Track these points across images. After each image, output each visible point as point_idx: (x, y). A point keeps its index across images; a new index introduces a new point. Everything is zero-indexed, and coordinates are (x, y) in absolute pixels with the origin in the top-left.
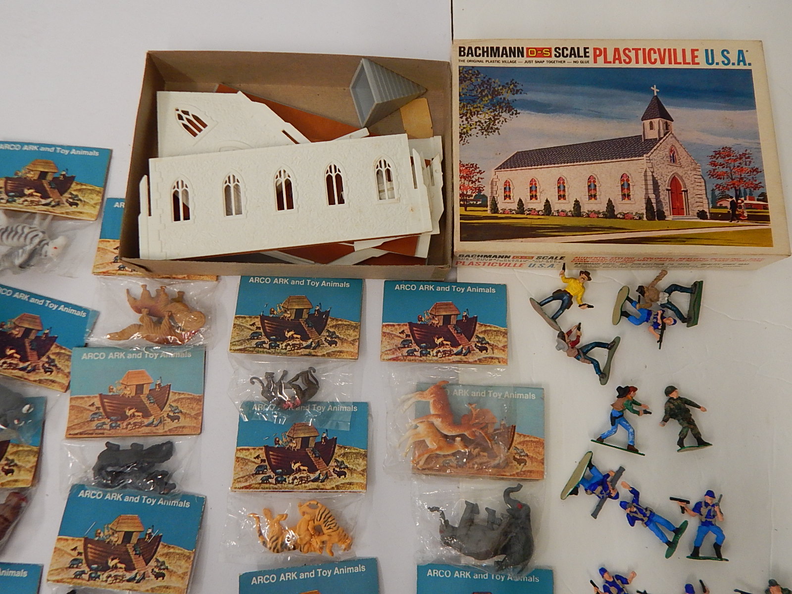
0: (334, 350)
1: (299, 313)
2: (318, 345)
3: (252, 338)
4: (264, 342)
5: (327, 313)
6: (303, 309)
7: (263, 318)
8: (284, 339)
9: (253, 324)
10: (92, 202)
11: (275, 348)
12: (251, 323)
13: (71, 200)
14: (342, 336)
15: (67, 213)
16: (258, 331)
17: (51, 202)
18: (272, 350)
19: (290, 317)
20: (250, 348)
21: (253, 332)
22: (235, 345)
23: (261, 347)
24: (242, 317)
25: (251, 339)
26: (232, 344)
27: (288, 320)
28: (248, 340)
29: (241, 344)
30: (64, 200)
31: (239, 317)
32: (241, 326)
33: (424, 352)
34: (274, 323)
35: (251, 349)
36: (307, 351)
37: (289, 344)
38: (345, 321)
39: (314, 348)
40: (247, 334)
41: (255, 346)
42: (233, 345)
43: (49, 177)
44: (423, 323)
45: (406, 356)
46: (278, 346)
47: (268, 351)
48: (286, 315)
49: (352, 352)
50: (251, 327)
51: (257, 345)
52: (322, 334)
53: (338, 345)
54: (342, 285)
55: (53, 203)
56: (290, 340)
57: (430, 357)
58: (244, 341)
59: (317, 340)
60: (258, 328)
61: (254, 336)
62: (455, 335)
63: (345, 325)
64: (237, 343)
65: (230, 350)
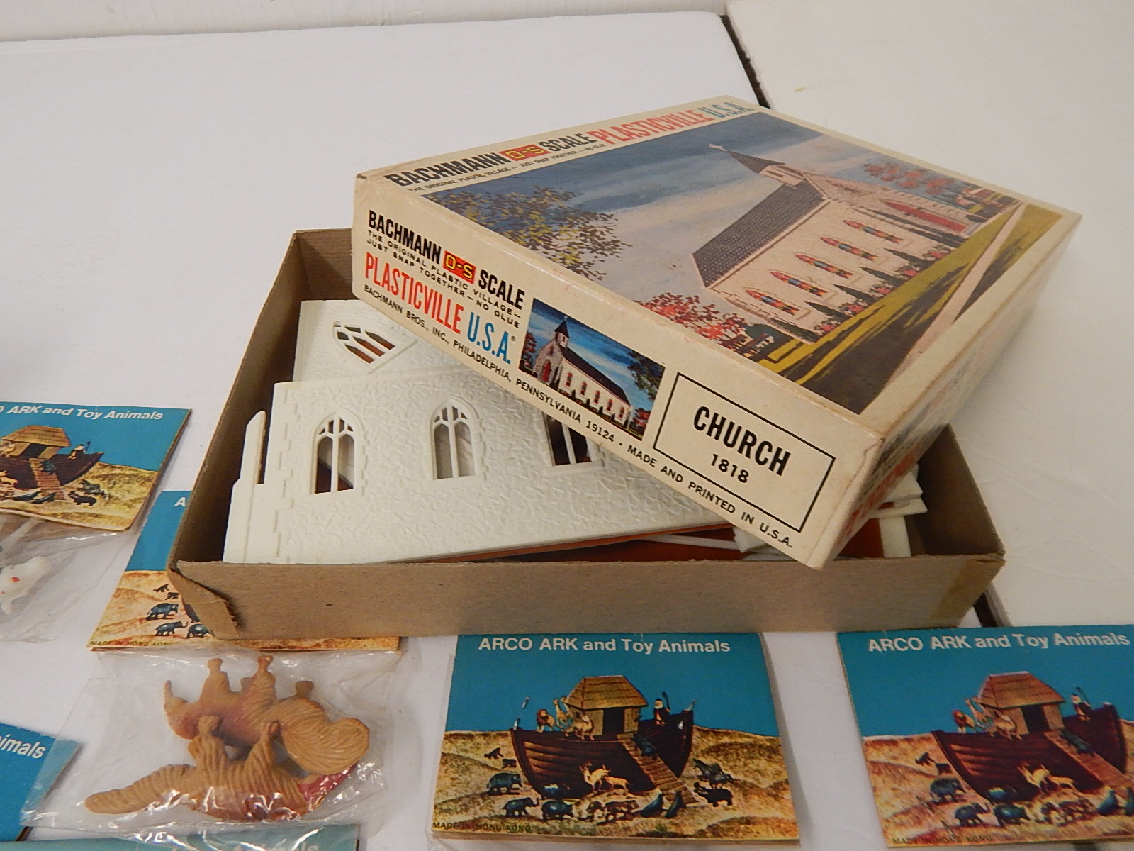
0: (728, 815)
1: (613, 719)
2: (681, 804)
3: (494, 791)
4: (528, 802)
5: (688, 717)
6: (623, 709)
7: (519, 737)
8: (582, 791)
9: (495, 754)
10: (128, 497)
11: (561, 819)
12: (489, 751)
13: (81, 494)
14: (741, 777)
15: (65, 515)
16: (509, 770)
17: (36, 494)
18: (553, 822)
19: (590, 731)
20: (491, 818)
21: (494, 773)
22: (449, 811)
23: (520, 817)
24: (463, 736)
25: (491, 793)
26: (440, 809)
27: (587, 738)
28: (482, 795)
29: (466, 809)
30: (66, 492)
31: (456, 736)
32: (462, 758)
33: (1006, 812)
34: (550, 749)
35: (494, 822)
36: (652, 823)
37: (597, 806)
38: (740, 736)
39: (671, 814)
40: (480, 779)
41: (504, 813)
42: (442, 811)
43: (47, 455)
44: (972, 731)
45: (957, 828)
46: (568, 811)
47: (541, 825)
48: (579, 726)
49: (780, 821)
50: (491, 762)
51: (511, 810)
52: (684, 773)
53: (734, 801)
54: (710, 648)
55: (39, 497)
56: (599, 794)
57: (1029, 827)
58: (473, 798)
59: (673, 791)
60: (508, 763)
61: (500, 784)
62: (1075, 757)
63: (743, 746)
64: (452, 806)
65: (436, 825)
